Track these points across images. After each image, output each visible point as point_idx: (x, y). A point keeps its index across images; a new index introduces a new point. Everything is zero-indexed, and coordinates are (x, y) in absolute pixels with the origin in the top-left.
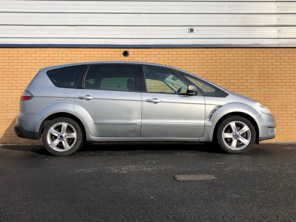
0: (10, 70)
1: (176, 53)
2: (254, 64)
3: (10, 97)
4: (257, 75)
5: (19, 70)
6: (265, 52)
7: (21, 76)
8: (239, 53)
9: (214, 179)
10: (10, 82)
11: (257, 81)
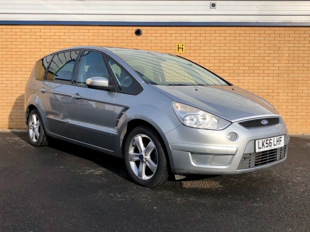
0: (13, 50)
1: (194, 32)
2: (283, 45)
3: (15, 79)
4: (285, 58)
5: (23, 50)
6: (297, 32)
7: (26, 56)
8: (266, 32)
10: (13, 63)
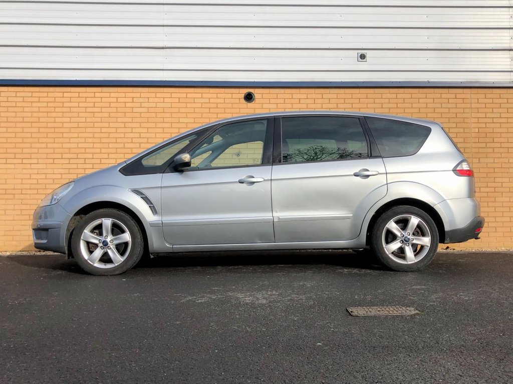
0: (50, 125)
1: (335, 96)
3: (51, 171)
4: (473, 135)
5: (65, 125)
6: (488, 96)
7: (70, 135)
8: (444, 96)
9: (415, 315)
10: (49, 145)
11: (474, 145)
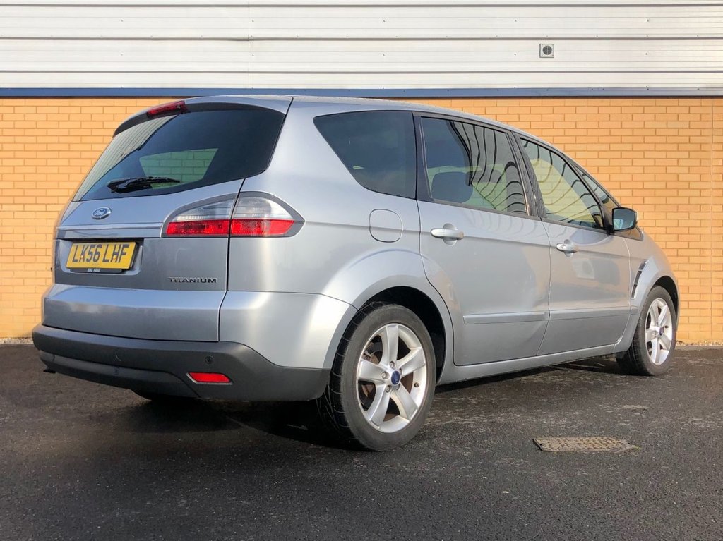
1: (504, 110)
2: (708, 140)
4: (715, 170)
8: (670, 110)
9: (629, 451)
11: (715, 185)
